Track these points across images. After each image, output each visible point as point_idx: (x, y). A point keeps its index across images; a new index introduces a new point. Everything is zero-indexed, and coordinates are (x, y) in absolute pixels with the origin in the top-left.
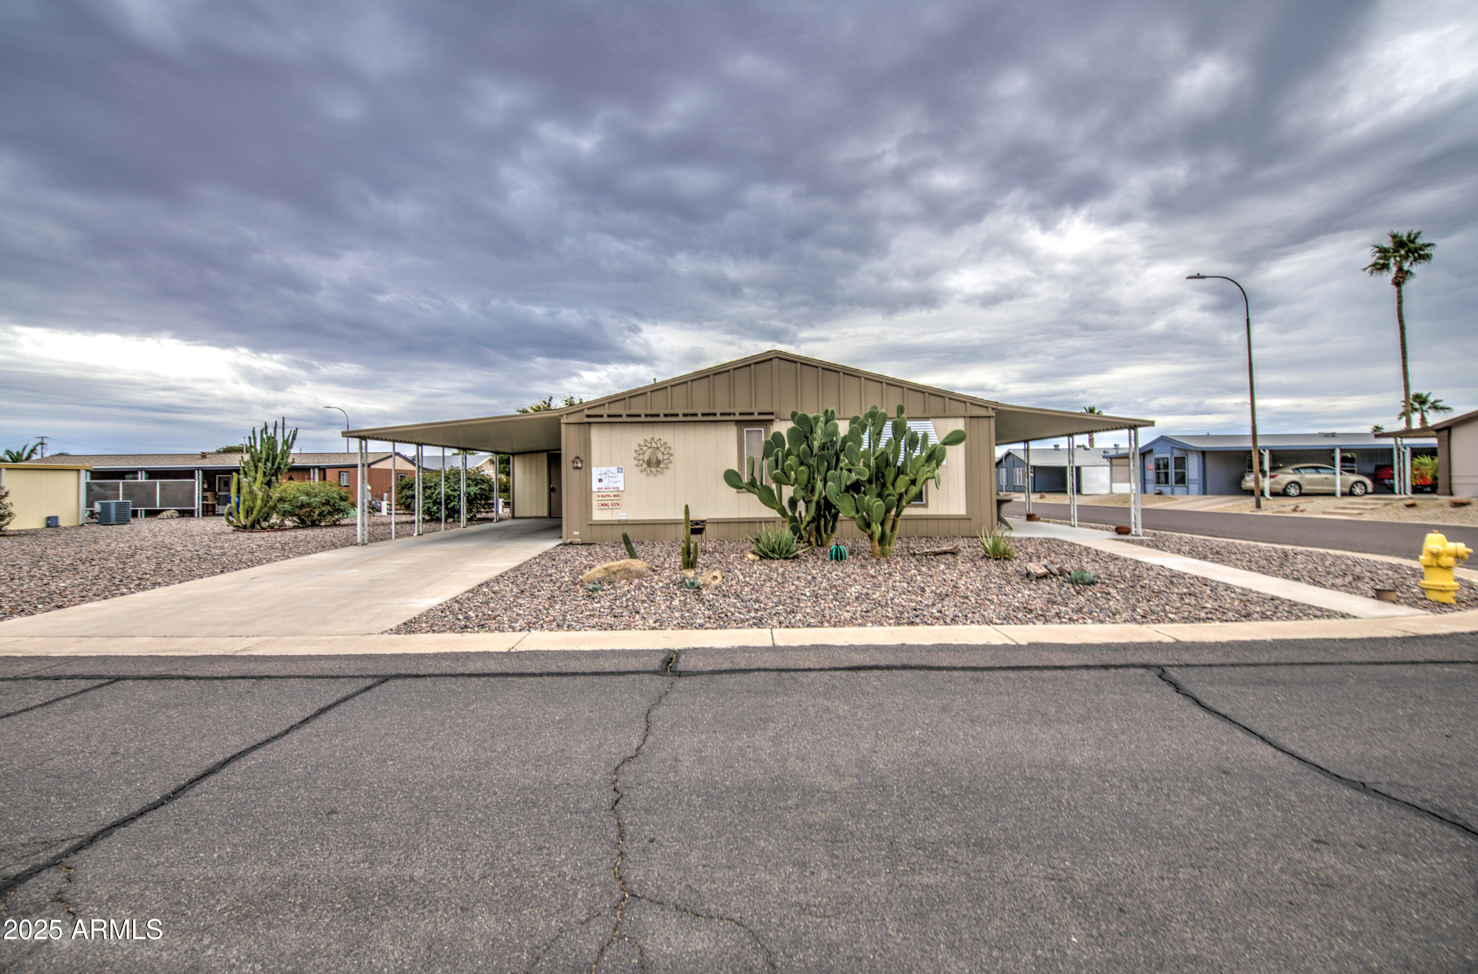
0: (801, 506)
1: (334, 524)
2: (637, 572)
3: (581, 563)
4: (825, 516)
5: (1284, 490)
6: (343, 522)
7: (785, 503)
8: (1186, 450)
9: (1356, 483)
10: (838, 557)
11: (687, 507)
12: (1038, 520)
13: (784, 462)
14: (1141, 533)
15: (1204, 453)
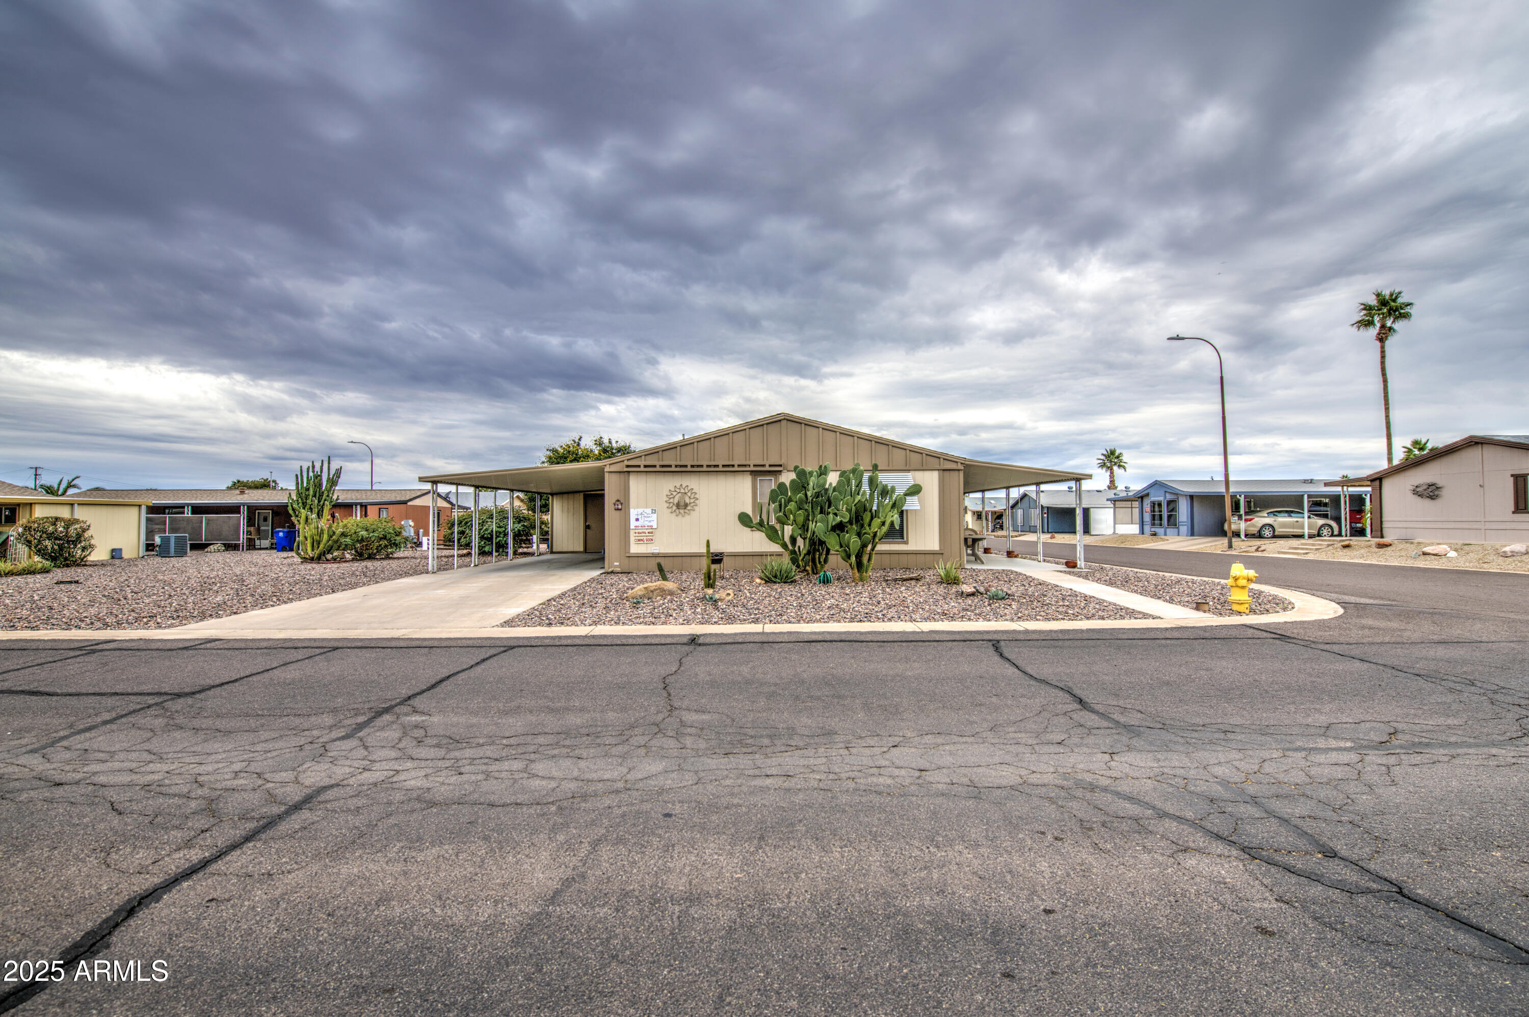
0: (800, 541)
1: (388, 557)
2: (669, 591)
3: (624, 586)
4: (819, 551)
5: (1259, 531)
6: (395, 555)
7: (787, 539)
8: (1177, 494)
9: (1322, 526)
10: (826, 581)
11: (708, 542)
12: (1016, 556)
13: (786, 506)
14: (1083, 566)
15: (1192, 497)
